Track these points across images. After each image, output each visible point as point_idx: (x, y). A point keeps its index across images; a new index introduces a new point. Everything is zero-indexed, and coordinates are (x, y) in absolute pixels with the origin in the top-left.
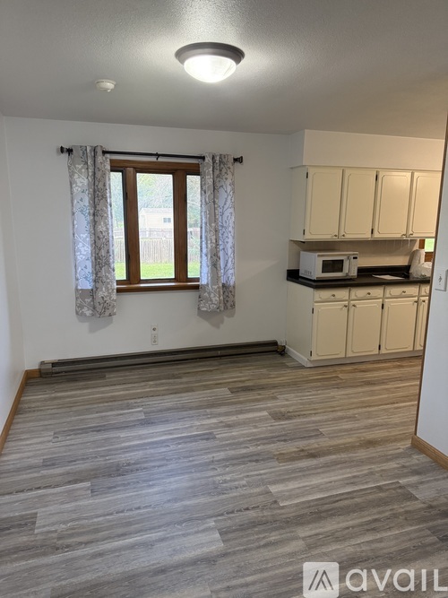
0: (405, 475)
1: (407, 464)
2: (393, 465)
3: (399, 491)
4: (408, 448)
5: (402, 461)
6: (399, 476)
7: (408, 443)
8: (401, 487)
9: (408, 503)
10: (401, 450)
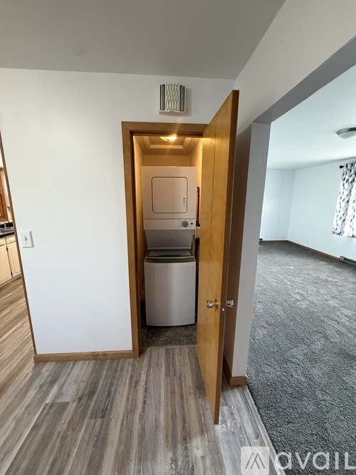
0: (47, 393)
1: (42, 381)
2: (32, 393)
3: (52, 411)
4: (35, 367)
5: (37, 383)
6: (43, 398)
7: (31, 363)
8: (51, 407)
9: (65, 414)
10: (30, 374)
